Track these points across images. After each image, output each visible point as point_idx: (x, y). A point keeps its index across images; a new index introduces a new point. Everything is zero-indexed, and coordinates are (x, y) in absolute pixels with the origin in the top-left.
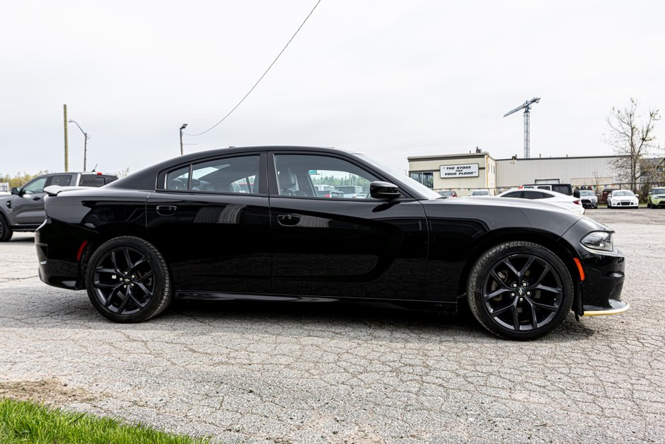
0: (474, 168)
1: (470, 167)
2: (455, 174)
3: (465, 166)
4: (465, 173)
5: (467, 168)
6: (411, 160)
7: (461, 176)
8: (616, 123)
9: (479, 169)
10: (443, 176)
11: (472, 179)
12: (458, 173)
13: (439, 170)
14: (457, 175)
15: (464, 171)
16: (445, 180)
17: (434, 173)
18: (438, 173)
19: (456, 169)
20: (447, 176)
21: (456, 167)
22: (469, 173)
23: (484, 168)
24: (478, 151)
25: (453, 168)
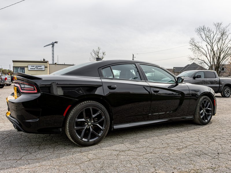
0: (43, 67)
1: (41, 66)
2: (35, 69)
3: (39, 66)
4: (39, 69)
5: (40, 66)
6: (14, 61)
7: (37, 70)
8: (94, 55)
9: (45, 67)
10: (29, 69)
11: (42, 71)
12: (36, 68)
13: (28, 67)
14: (36, 69)
15: (39, 68)
16: (30, 71)
17: (25, 68)
18: (27, 68)
19: (35, 67)
20: (31, 69)
21: (35, 66)
22: (41, 69)
23: (47, 67)
24: (44, 60)
25: (34, 66)
